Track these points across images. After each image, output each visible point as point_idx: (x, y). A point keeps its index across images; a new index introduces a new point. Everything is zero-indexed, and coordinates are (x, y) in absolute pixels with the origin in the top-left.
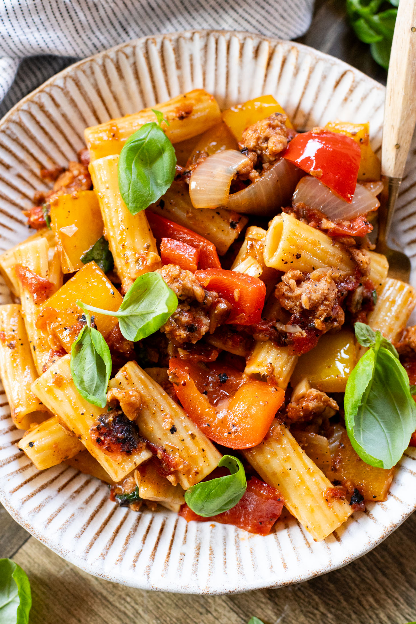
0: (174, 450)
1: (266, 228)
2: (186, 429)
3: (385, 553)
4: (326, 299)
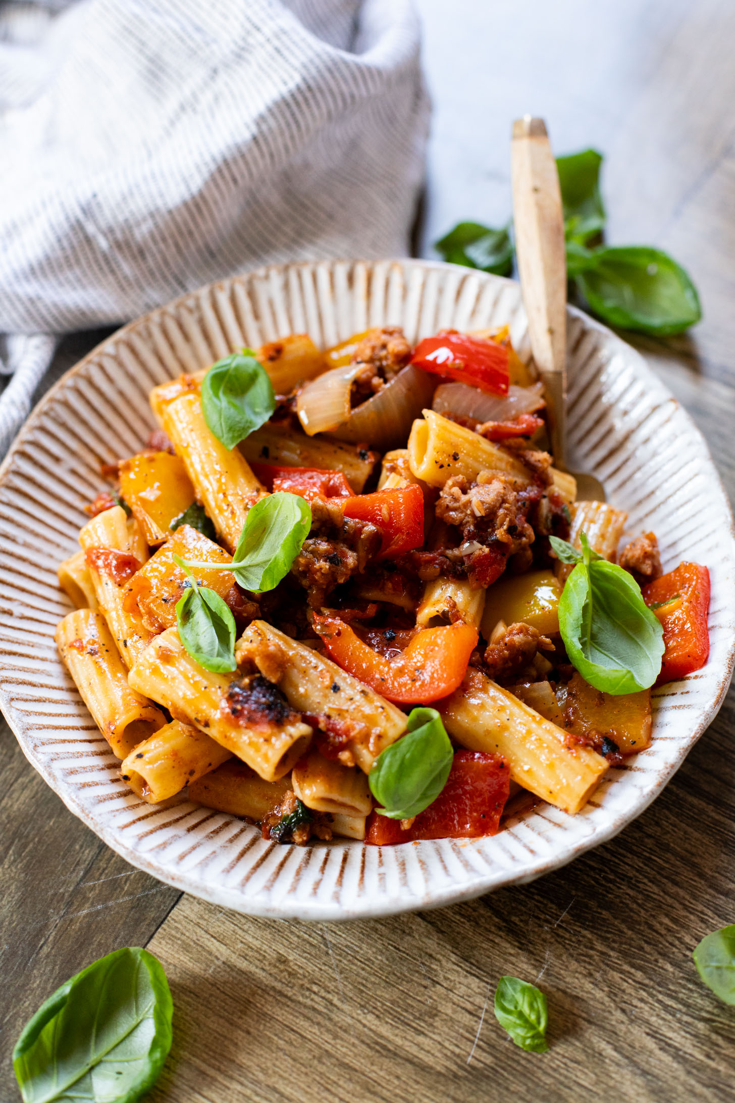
0: (341, 713)
1: (405, 446)
2: (352, 686)
3: (669, 855)
4: (504, 501)
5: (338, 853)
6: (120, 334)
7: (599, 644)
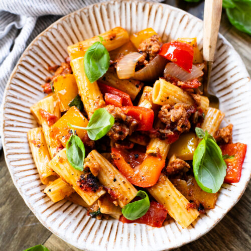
0: (116, 189)
1: (152, 86)
2: (121, 179)
3: (215, 234)
4: (182, 117)
5: (110, 223)
6: (59, 21)
7: (206, 166)
